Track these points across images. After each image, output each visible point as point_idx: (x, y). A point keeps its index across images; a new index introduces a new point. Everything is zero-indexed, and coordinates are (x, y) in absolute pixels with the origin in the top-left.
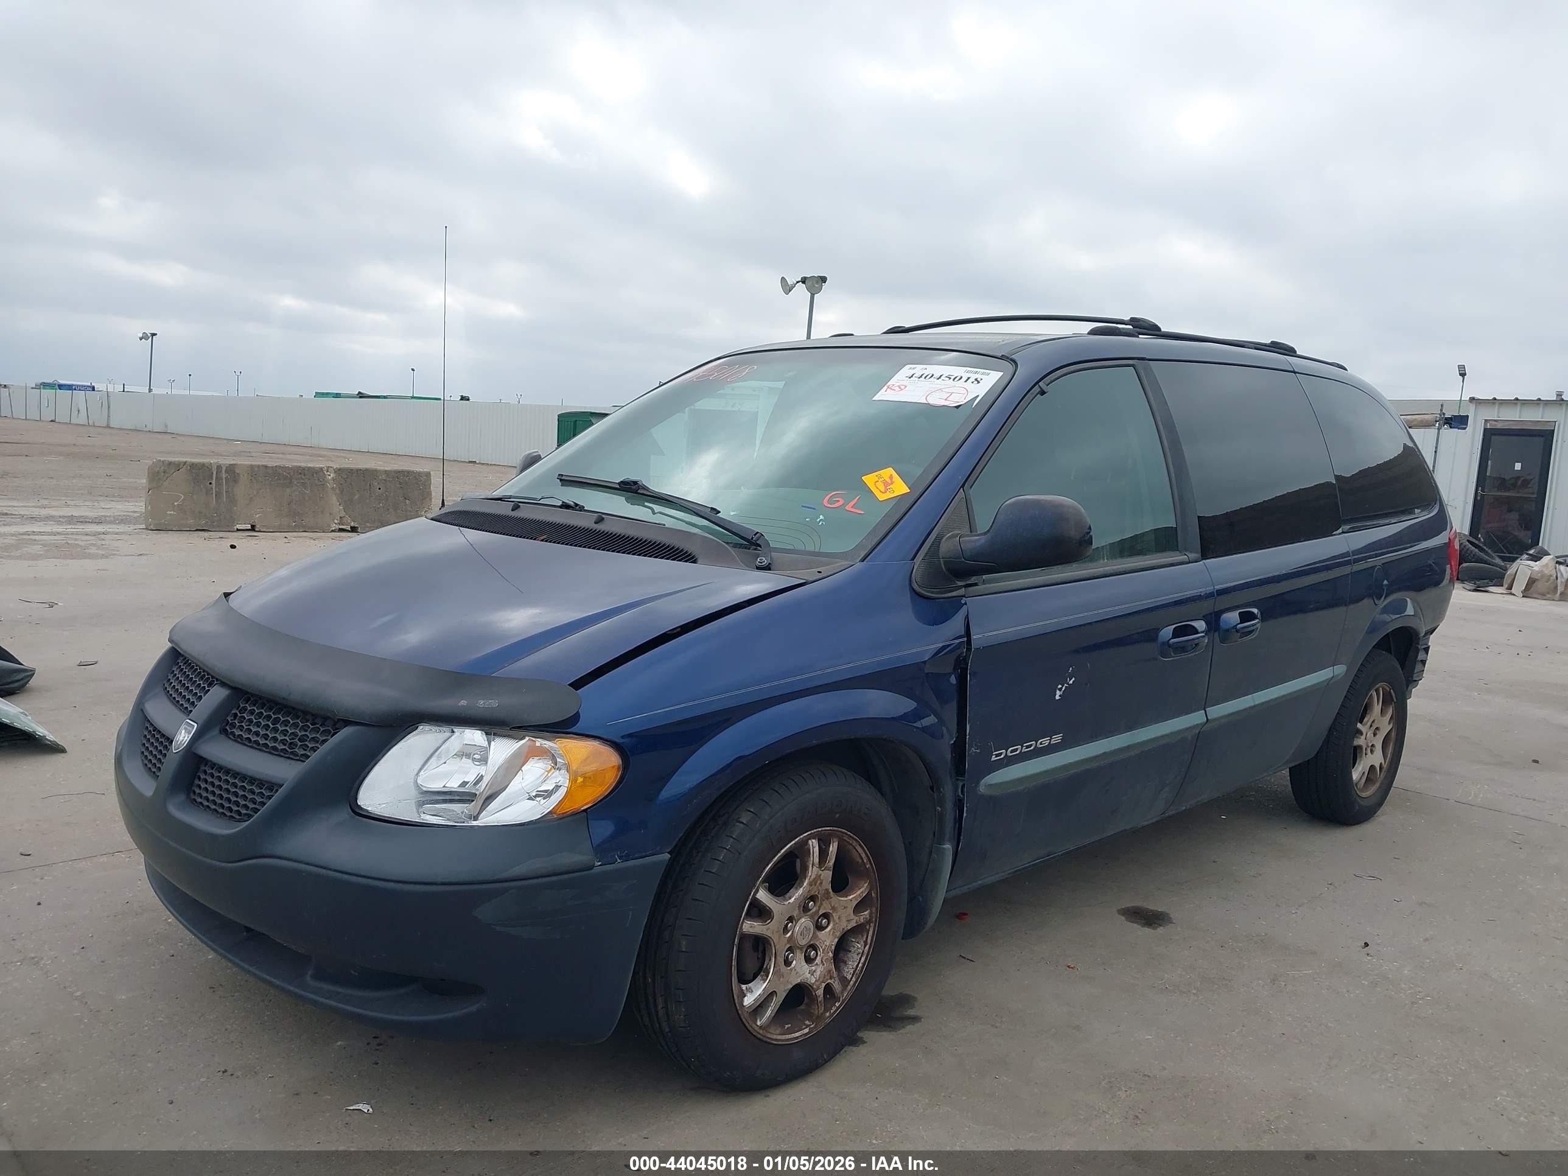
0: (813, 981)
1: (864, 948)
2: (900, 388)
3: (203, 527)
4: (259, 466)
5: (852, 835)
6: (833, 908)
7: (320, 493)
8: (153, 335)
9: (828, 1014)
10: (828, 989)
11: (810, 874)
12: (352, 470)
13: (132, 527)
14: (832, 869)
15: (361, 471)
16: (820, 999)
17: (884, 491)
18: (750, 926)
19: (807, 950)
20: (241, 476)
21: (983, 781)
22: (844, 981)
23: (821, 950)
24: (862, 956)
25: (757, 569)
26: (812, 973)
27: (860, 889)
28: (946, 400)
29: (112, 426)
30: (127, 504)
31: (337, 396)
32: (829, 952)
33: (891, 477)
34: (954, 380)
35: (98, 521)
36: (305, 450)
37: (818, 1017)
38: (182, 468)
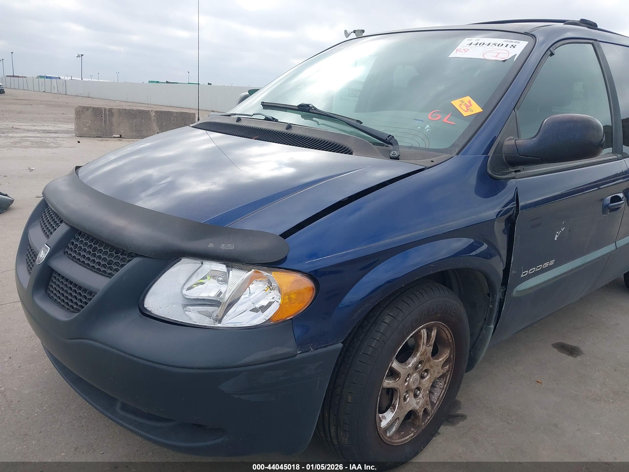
0: (418, 407)
1: (444, 385)
2: (465, 51)
3: (99, 135)
4: (122, 109)
5: (444, 325)
6: (431, 367)
7: (148, 122)
8: (82, 55)
9: (423, 424)
10: (425, 411)
11: (421, 350)
12: (162, 111)
13: (70, 135)
14: (433, 345)
15: (166, 112)
16: (421, 417)
17: (466, 110)
18: (388, 383)
19: (415, 391)
20: (115, 114)
21: (514, 290)
22: (433, 404)
23: (423, 390)
24: (442, 390)
25: (390, 159)
26: (417, 403)
27: (445, 354)
28: (496, 57)
29: (67, 94)
30: (69, 125)
31: (158, 82)
32: (427, 391)
33: (469, 102)
34: (498, 46)
35: (56, 132)
36: (145, 105)
37: (418, 426)
38: (89, 109)
